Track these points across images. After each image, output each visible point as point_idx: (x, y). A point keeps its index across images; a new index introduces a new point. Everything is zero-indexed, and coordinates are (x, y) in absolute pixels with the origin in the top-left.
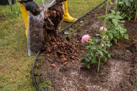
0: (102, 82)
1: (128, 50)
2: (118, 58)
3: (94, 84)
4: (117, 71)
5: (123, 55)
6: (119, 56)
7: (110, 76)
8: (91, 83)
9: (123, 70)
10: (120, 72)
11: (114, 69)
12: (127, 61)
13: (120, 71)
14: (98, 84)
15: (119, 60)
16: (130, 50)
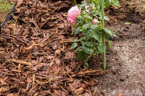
0: (122, 80)
1: (126, 22)
2: (121, 37)
3: (112, 89)
4: (131, 58)
5: (127, 31)
6: (121, 35)
7: (126, 68)
8: (104, 89)
9: (140, 53)
10: (138, 57)
11: (125, 55)
12: (137, 38)
13: (136, 56)
14: (117, 87)
15: (124, 40)
16: (130, 21)
